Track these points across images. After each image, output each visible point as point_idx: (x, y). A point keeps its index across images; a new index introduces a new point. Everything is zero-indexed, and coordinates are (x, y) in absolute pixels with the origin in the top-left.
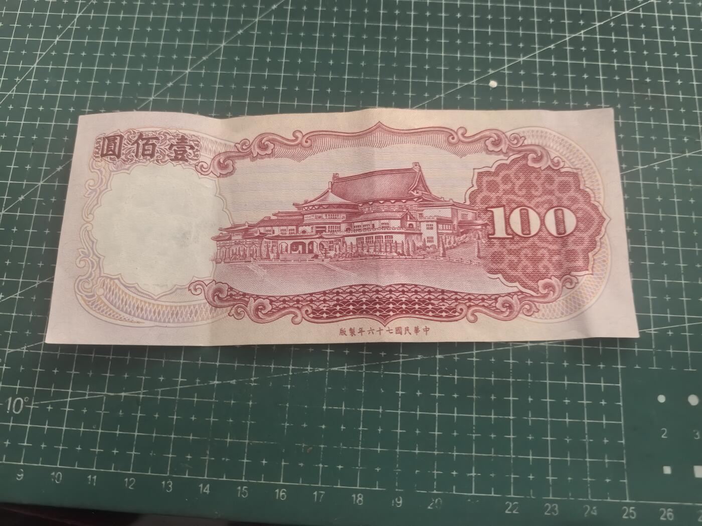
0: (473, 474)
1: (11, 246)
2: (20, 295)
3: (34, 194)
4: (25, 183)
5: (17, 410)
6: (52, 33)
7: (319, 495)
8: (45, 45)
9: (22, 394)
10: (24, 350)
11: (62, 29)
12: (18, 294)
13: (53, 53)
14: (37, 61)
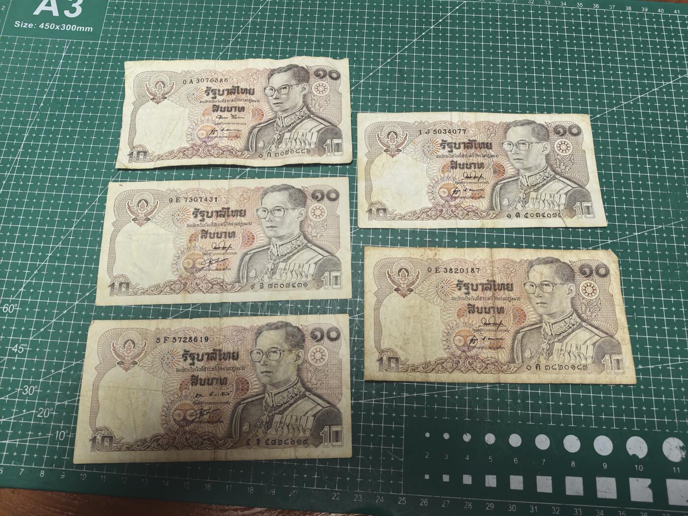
0: (316, 477)
1: (59, 341)
2: (64, 370)
3: (72, 309)
4: (67, 302)
5: (61, 439)
6: (83, 207)
7: (229, 487)
8: (79, 215)
9: (65, 428)
10: (66, 403)
11: (89, 205)
12: (62, 370)
13: (84, 221)
14: (74, 226)
